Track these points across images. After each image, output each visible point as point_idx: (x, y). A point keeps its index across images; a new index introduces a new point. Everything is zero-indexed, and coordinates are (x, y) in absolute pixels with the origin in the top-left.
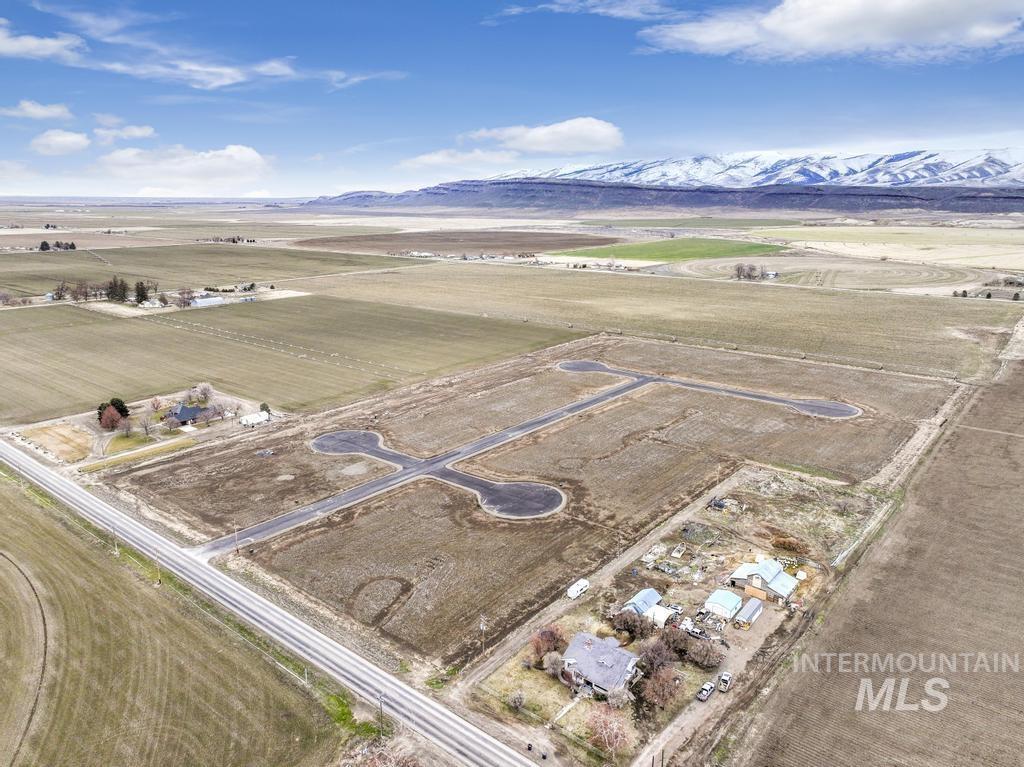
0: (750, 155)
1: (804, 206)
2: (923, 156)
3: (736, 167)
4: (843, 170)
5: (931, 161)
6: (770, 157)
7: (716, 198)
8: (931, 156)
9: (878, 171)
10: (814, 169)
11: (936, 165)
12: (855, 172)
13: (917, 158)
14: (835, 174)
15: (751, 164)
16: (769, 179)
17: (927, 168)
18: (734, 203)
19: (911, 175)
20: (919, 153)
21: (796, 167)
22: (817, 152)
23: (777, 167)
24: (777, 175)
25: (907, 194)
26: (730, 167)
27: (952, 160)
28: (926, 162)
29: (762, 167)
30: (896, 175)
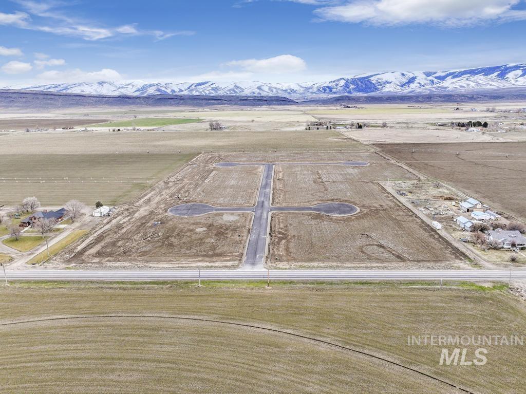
0: (128, 82)
1: (177, 105)
2: (210, 84)
3: (122, 88)
4: (177, 90)
5: (213, 86)
6: (140, 82)
7: (130, 101)
8: (213, 84)
9: (192, 90)
10: (163, 89)
11: (216, 88)
12: (182, 91)
13: (207, 85)
14: (173, 91)
15: (130, 86)
16: (143, 93)
17: (213, 89)
18: (140, 103)
19: (207, 92)
20: (208, 82)
21: (155, 88)
22: (163, 81)
23: (144, 88)
24: (146, 92)
25: (220, 98)
26: (119, 88)
27: (222, 86)
28: (212, 86)
29: (136, 88)
30: (201, 92)
